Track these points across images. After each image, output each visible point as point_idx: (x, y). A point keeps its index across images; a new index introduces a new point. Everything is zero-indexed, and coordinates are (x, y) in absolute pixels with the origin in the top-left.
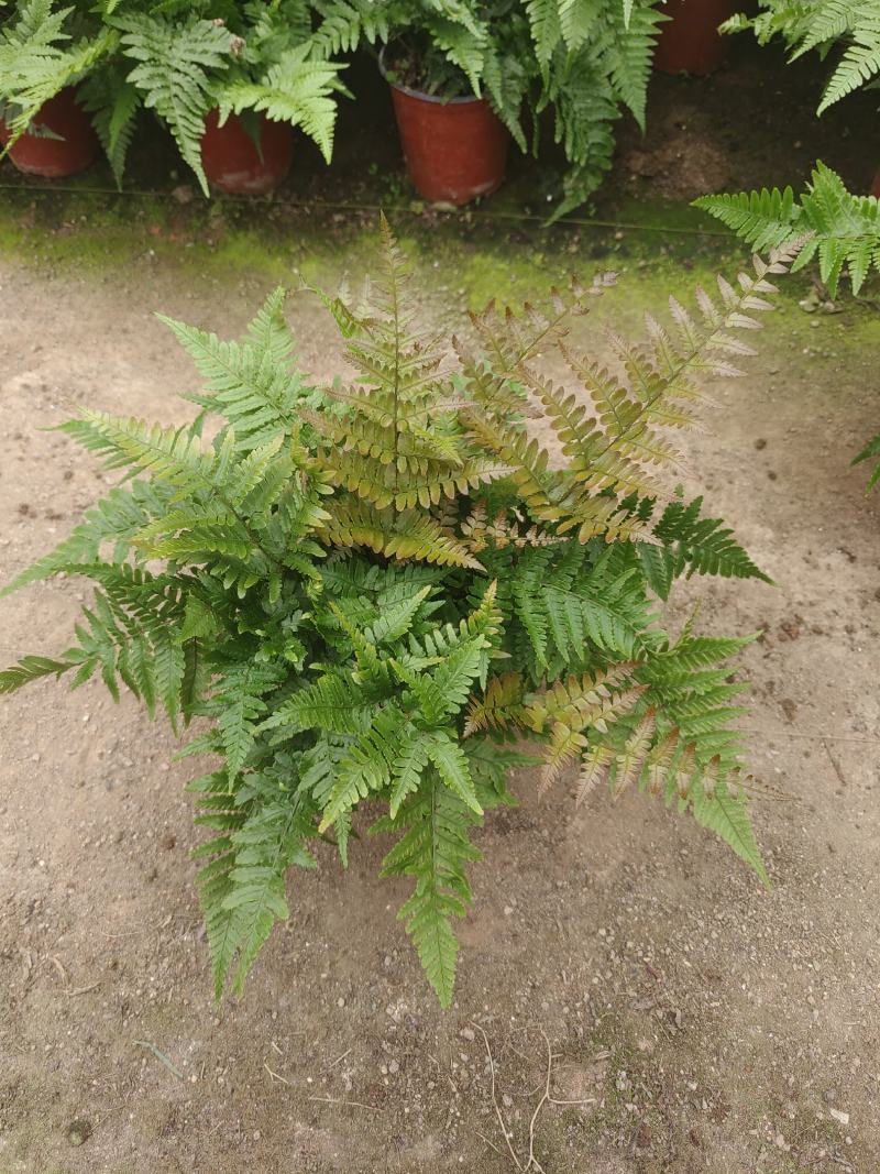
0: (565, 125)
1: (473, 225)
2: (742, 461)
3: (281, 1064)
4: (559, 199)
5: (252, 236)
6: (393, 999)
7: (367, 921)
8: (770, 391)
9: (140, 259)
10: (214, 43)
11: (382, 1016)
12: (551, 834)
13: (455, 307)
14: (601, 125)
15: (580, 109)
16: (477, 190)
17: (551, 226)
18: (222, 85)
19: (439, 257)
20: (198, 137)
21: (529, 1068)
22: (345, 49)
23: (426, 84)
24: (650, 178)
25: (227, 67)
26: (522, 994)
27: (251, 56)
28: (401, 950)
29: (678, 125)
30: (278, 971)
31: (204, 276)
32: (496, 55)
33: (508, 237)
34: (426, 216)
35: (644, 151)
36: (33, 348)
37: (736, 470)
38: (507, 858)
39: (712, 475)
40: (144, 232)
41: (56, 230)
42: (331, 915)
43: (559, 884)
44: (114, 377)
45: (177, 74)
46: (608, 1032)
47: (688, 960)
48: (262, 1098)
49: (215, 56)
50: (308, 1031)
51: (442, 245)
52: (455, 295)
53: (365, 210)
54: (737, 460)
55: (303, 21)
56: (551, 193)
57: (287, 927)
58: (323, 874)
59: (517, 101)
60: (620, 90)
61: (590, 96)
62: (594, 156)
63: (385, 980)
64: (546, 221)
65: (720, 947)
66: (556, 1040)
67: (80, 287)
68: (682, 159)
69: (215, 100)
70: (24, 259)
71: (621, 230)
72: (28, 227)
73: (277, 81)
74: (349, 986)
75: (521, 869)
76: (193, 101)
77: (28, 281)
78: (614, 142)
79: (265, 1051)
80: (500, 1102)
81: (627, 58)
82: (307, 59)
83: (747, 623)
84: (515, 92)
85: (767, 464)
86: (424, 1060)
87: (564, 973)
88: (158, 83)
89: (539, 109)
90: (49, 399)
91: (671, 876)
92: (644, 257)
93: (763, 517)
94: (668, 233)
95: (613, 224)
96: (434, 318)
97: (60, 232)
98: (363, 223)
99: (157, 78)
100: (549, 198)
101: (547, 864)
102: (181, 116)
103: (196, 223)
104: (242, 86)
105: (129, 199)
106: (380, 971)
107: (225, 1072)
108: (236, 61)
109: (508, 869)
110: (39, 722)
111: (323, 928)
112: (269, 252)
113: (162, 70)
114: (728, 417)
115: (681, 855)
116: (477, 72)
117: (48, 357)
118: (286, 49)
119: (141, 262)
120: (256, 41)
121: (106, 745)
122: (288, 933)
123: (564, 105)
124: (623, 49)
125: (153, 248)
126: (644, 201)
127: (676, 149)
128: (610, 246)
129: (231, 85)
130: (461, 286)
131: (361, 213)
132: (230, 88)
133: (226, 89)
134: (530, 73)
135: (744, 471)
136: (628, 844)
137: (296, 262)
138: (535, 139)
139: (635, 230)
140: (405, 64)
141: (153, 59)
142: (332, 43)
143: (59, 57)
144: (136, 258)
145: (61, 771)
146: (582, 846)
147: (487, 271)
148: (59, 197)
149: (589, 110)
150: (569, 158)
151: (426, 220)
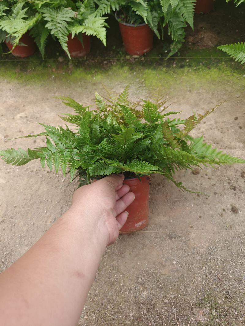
0: (171, 30)
1: (145, 61)
2: (231, 124)
3: (112, 312)
4: (169, 51)
5: (81, 69)
6: (143, 291)
7: (133, 267)
8: (238, 102)
9: (50, 78)
10: (69, 14)
11: (140, 297)
12: (185, 239)
13: (141, 85)
14: (181, 29)
15: (175, 25)
16: (145, 51)
17: (167, 59)
18: (72, 26)
19: (136, 71)
20: (66, 42)
21: (186, 310)
22: (107, 13)
23: (130, 21)
24: (195, 43)
25: (73, 21)
26: (182, 288)
27: (79, 17)
28: (144, 276)
29: (202, 28)
30: (108, 284)
31: (69, 82)
32: (150, 11)
33: (155, 64)
34: (131, 60)
35: (193, 36)
36: (22, 106)
37: (229, 127)
38: (173, 247)
39: (222, 129)
40: (51, 71)
41: (26, 72)
42: (122, 266)
43: (189, 254)
44: (45, 112)
45: (59, 24)
46: (209, 298)
47: (231, 275)
48: (106, 322)
49: (70, 18)
50: (118, 302)
51: (136, 68)
52: (141, 82)
53: (113, 59)
54: (229, 124)
55: (92, 6)
56: (166, 50)
57: (109, 270)
58: (119, 254)
59: (156, 24)
60: (186, 19)
61: (177, 21)
62: (179, 38)
63: (140, 285)
64: (165, 58)
65: (240, 271)
66: (193, 302)
67: (34, 88)
68: (204, 37)
69: (70, 31)
70: (18, 81)
71: (188, 59)
72: (18, 72)
73: (87, 24)
74: (129, 288)
75: (177, 250)
76: (64, 32)
77: (19, 87)
78: (185, 33)
79: (106, 308)
80: (178, 320)
81: (187, 9)
82: (96, 17)
83: (238, 172)
84: (156, 22)
85: (239, 124)
86: (154, 309)
87: (194, 281)
88: (54, 27)
89: (164, 26)
90: (28, 120)
91: (223, 250)
92: (196, 66)
93: (239, 140)
94: (202, 59)
95: (186, 58)
96: (135, 89)
97: (27, 73)
98: (112, 63)
99: (54, 26)
100: (166, 52)
101: (185, 248)
102: (61, 36)
103: (65, 67)
104: (77, 26)
105: (46, 62)
106: (138, 283)
107: (95, 315)
108: (75, 19)
109: (173, 250)
110: (33, 213)
111: (120, 270)
112: (86, 73)
113: (55, 23)
114: (225, 111)
115: (225, 243)
116: (145, 16)
117: (27, 108)
118: (89, 15)
119: (50, 79)
120: (81, 13)
121: (52, 219)
122: (110, 272)
123: (170, 24)
124: (186, 7)
125: (54, 75)
126: (194, 50)
127: (202, 35)
128: (185, 64)
129: (74, 26)
130: (142, 79)
131: (112, 60)
132: (74, 27)
133: (73, 27)
134: (160, 16)
135: (231, 127)
136: (209, 241)
137: (94, 76)
138: (162, 35)
139: (192, 59)
140: (123, 16)
141: (52, 20)
142: (103, 12)
143: (25, 22)
144: (49, 78)
145: (40, 227)
146: (195, 242)
147: (150, 74)
148: (26, 63)
149: (177, 25)
150: (172, 39)
151: (131, 61)
